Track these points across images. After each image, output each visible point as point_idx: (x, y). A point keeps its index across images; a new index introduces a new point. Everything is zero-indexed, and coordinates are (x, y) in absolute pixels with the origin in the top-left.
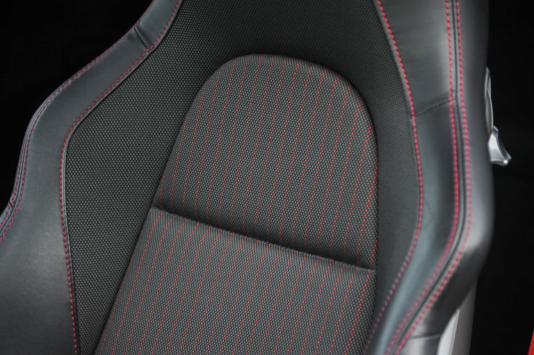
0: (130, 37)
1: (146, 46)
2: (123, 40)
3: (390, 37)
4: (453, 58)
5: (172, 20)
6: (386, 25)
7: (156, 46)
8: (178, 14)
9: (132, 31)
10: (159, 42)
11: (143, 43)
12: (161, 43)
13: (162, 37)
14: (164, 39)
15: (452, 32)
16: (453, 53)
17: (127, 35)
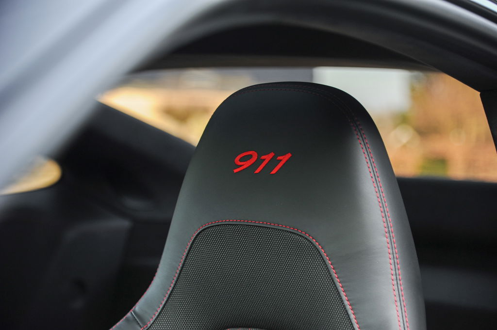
0: (128, 320)
1: (140, 326)
2: (121, 322)
3: (348, 307)
4: (402, 325)
5: (163, 303)
6: (344, 298)
7: (149, 325)
8: (168, 298)
9: (129, 315)
10: (152, 322)
11: (139, 324)
12: (153, 323)
13: (154, 318)
14: (156, 319)
15: (399, 304)
16: (401, 321)
17: (124, 318)
